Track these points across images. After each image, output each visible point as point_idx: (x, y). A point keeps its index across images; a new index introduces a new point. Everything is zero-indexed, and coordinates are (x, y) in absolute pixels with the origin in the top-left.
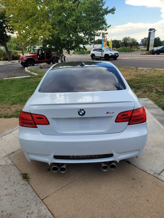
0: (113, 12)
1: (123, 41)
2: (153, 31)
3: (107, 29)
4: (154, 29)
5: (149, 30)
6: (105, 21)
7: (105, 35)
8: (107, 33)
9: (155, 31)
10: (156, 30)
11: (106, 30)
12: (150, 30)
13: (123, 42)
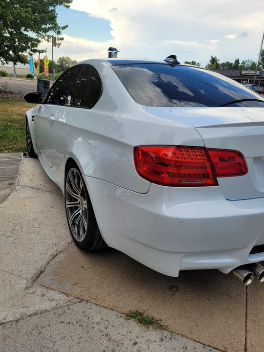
0: (67, 4)
1: (58, 62)
2: (114, 52)
3: (61, 31)
4: (115, 49)
5: (109, 50)
6: (55, 17)
7: (57, 42)
8: (62, 39)
9: (116, 53)
10: (118, 52)
11: (59, 33)
12: (111, 49)
13: (58, 65)
